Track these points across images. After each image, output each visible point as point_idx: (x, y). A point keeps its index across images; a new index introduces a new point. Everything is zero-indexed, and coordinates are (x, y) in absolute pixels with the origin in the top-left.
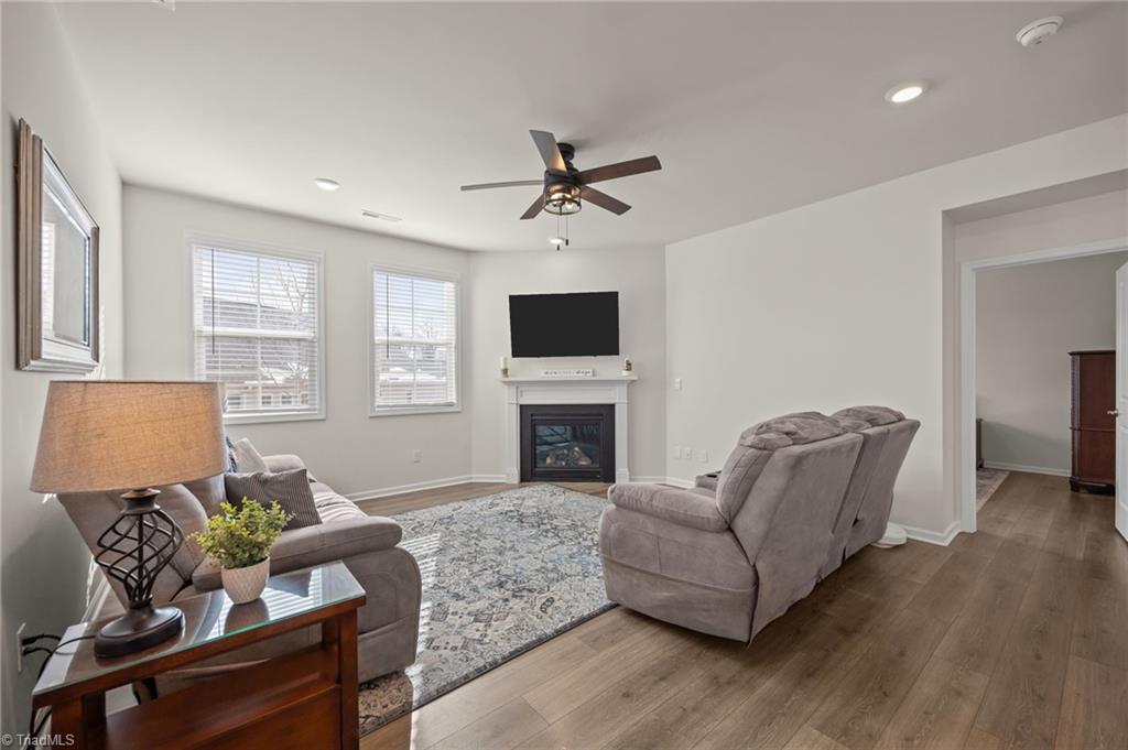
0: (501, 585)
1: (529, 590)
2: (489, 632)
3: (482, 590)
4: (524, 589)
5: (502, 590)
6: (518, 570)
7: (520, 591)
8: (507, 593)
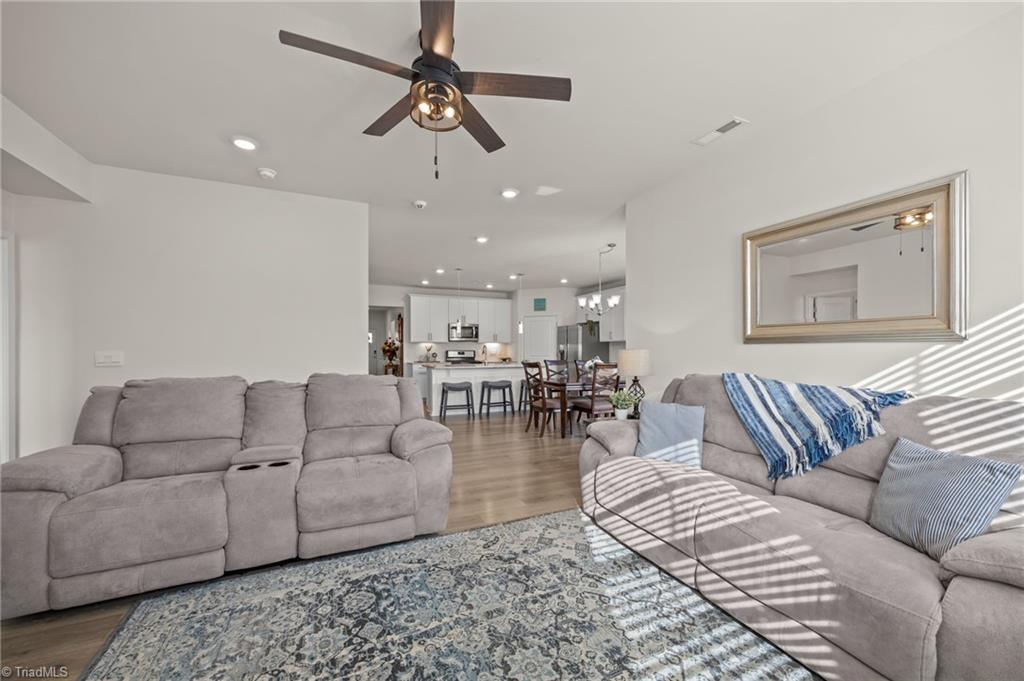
0: (526, 570)
1: (500, 558)
2: (542, 531)
3: (546, 567)
4: (505, 561)
5: (526, 564)
6: (502, 587)
7: (510, 559)
8: (522, 560)
